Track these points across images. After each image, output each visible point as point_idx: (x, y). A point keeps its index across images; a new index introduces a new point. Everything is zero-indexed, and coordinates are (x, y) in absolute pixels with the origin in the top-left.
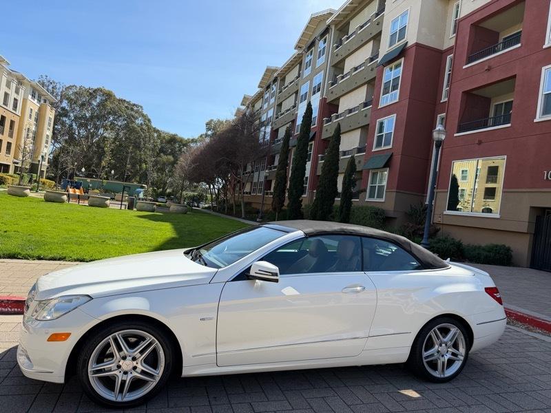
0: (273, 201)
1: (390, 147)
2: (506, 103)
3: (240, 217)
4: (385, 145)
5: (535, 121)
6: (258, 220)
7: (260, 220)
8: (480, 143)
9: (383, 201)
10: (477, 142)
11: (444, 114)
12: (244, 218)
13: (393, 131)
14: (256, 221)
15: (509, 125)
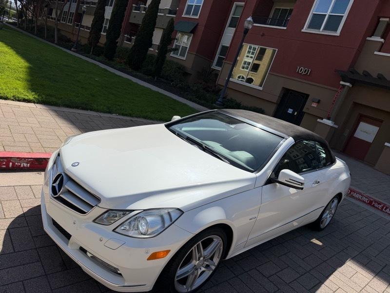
0: (90, 37)
1: (197, 17)
2: (283, 9)
3: (53, 42)
4: (193, 15)
5: (302, 31)
6: (72, 49)
7: (75, 50)
8: (263, 35)
9: (184, 59)
10: (261, 34)
11: (244, 3)
12: (56, 44)
13: (202, 5)
14: (70, 50)
15: (285, 28)
